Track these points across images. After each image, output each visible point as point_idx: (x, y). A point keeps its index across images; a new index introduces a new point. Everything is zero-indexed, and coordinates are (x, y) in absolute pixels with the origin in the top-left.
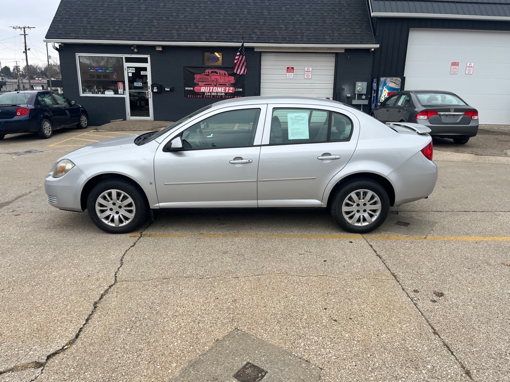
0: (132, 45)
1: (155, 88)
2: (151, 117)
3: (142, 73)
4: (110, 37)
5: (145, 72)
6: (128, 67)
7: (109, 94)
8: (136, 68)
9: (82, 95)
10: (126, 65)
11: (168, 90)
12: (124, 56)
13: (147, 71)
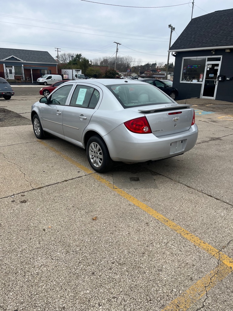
0: (212, 50)
1: (220, 78)
2: (214, 98)
3: (216, 68)
4: (201, 46)
5: (217, 67)
6: (208, 64)
7: (195, 81)
8: (213, 65)
9: (181, 82)
10: (207, 63)
11: (228, 79)
12: (207, 57)
13: (218, 66)
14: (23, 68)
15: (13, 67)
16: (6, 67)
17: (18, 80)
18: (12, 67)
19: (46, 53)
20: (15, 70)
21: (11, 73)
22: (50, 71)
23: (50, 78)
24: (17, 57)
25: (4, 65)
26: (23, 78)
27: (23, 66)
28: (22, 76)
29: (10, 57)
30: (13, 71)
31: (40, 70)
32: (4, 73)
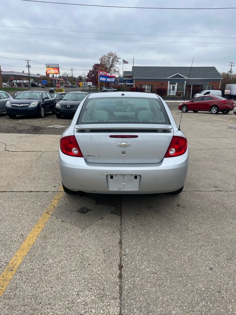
14: (185, 84)
15: (177, 84)
16: (171, 84)
17: (179, 95)
18: (175, 84)
19: (213, 69)
20: (178, 86)
21: (173, 89)
22: (212, 86)
23: (208, 93)
24: (182, 74)
25: (169, 82)
26: (183, 94)
27: (185, 82)
28: (183, 92)
29: (175, 75)
30: (176, 88)
31: (202, 86)
32: (167, 89)
